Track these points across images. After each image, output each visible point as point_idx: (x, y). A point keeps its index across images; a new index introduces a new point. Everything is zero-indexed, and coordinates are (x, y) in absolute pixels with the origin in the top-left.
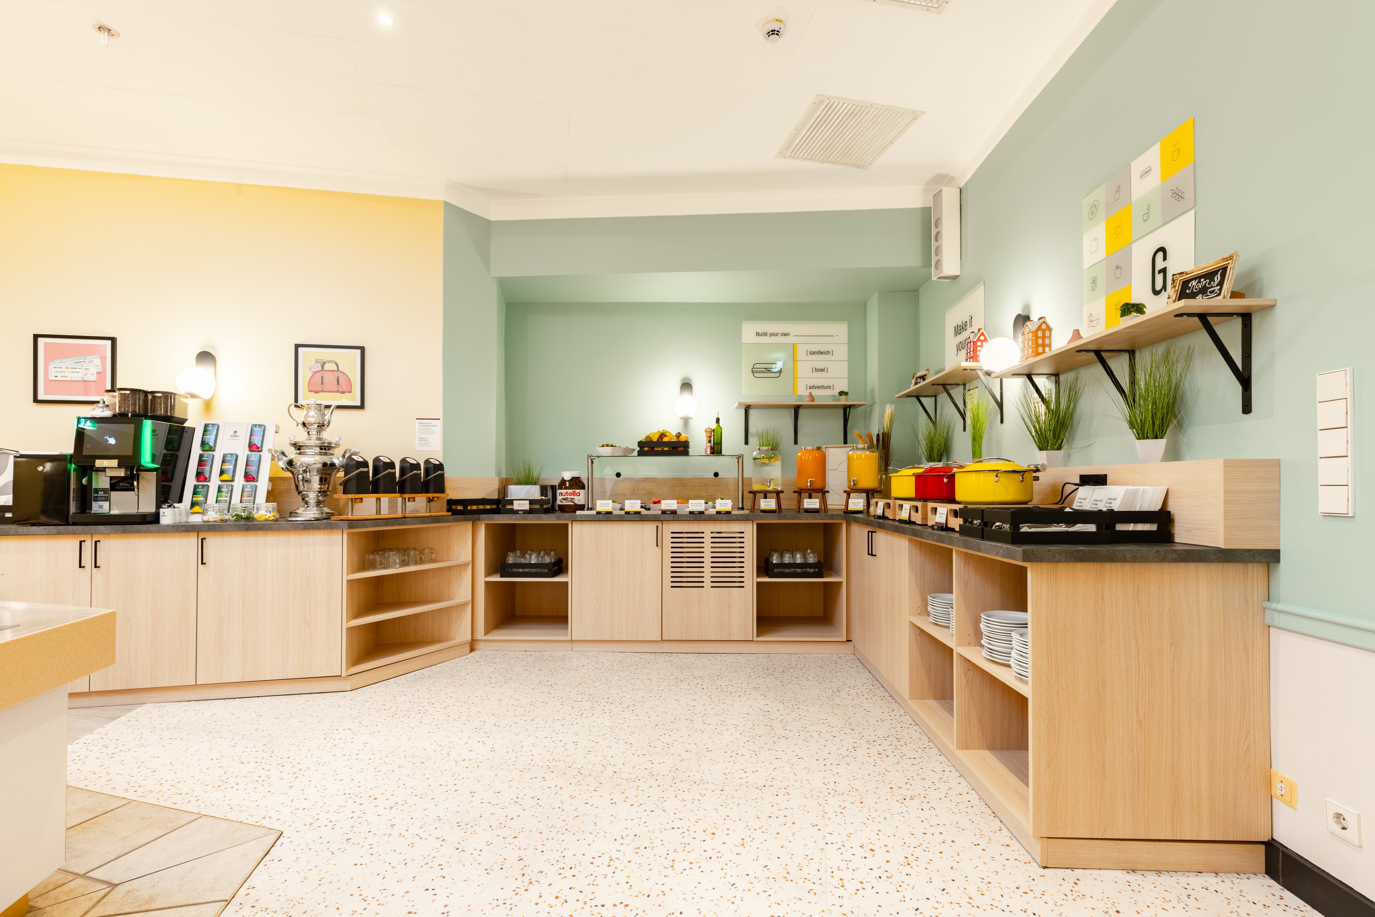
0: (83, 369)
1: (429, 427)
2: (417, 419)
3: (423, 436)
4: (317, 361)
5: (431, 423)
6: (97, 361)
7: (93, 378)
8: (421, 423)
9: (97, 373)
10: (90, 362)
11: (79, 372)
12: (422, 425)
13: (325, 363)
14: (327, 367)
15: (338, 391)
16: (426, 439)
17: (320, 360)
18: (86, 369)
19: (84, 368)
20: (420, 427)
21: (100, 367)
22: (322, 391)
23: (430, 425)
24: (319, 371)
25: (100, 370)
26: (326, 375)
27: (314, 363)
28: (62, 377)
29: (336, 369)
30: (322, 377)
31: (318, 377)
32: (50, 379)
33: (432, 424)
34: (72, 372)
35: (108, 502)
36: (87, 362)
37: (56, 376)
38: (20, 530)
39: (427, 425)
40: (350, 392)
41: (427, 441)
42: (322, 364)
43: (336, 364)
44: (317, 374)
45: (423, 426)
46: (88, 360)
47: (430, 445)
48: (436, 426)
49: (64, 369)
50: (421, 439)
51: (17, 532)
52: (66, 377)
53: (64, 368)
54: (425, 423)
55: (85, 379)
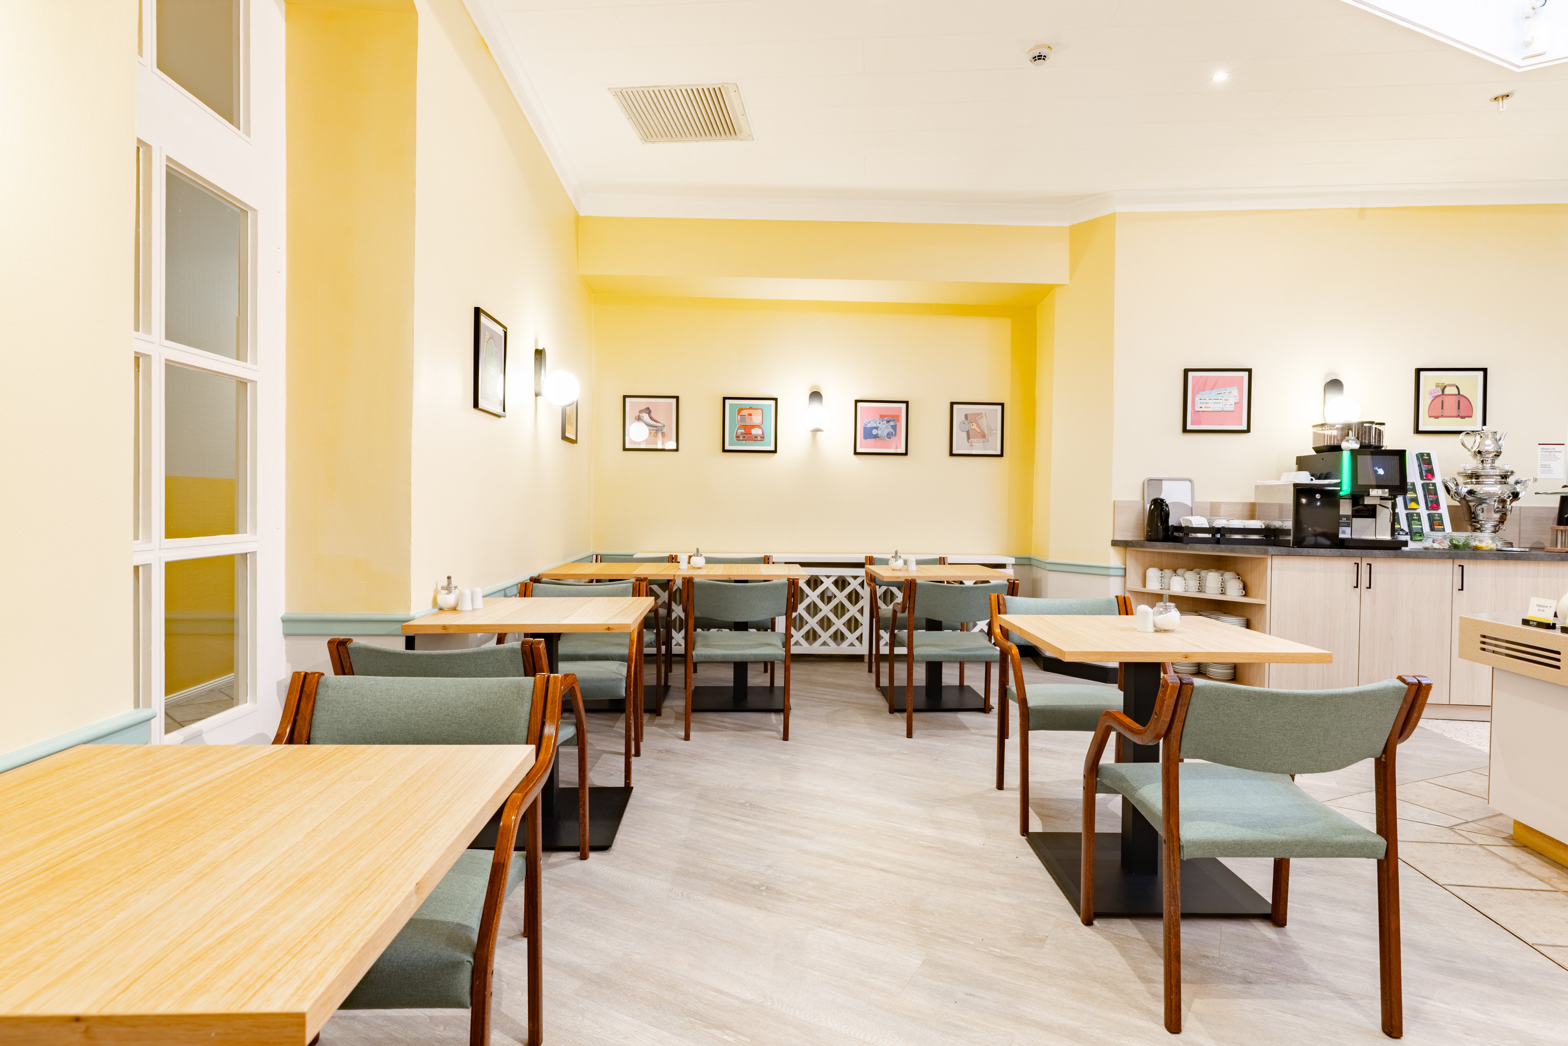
0: (1224, 400)
1: (1552, 453)
2: (1539, 444)
3: (1545, 463)
4: (1437, 385)
5: (1554, 449)
6: (1235, 391)
7: (1232, 408)
8: (1544, 449)
9: (1235, 403)
10: (1229, 393)
11: (1220, 403)
12: (1545, 450)
13: (1445, 387)
14: (1447, 391)
15: (1458, 416)
16: (1548, 466)
17: (1440, 384)
18: (1226, 400)
19: (1224, 398)
20: (1542, 453)
21: (1238, 397)
22: (1442, 416)
23: (1553, 450)
24: (1438, 396)
25: (1237, 401)
26: (1447, 400)
27: (1434, 387)
28: (1205, 407)
29: (1457, 393)
30: (1443, 401)
31: (1439, 400)
32: (1196, 410)
33: (1556, 450)
34: (1214, 403)
35: (1350, 528)
36: (1227, 393)
37: (1201, 407)
38: (1310, 551)
39: (1551, 450)
40: (1471, 417)
41: (1550, 469)
42: (1442, 388)
43: (1457, 387)
44: (1437, 399)
45: (1546, 452)
46: (1227, 392)
47: (1553, 472)
48: (1560, 452)
49: (1207, 401)
50: (1543, 466)
51: (1309, 553)
52: (1210, 408)
53: (1207, 399)
54: (1548, 449)
55: (1225, 409)
